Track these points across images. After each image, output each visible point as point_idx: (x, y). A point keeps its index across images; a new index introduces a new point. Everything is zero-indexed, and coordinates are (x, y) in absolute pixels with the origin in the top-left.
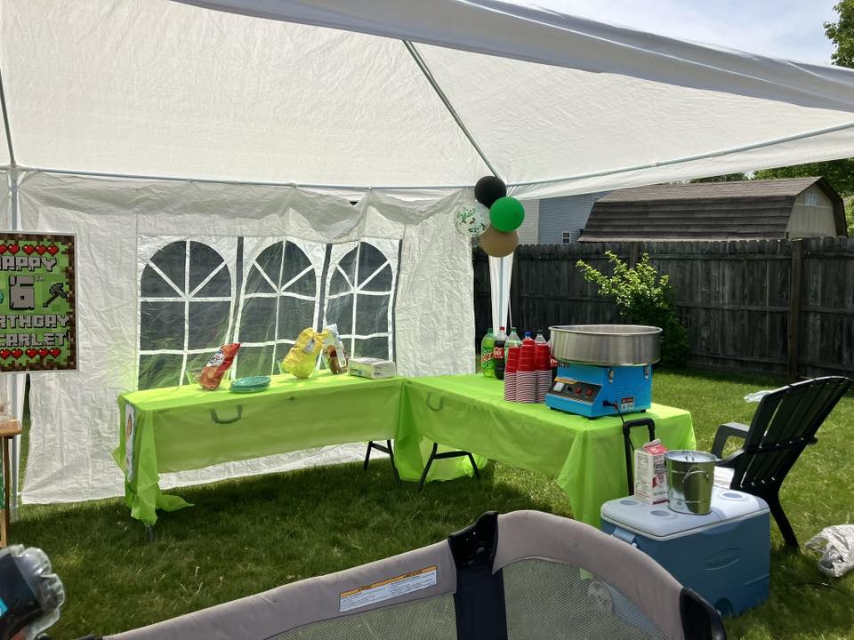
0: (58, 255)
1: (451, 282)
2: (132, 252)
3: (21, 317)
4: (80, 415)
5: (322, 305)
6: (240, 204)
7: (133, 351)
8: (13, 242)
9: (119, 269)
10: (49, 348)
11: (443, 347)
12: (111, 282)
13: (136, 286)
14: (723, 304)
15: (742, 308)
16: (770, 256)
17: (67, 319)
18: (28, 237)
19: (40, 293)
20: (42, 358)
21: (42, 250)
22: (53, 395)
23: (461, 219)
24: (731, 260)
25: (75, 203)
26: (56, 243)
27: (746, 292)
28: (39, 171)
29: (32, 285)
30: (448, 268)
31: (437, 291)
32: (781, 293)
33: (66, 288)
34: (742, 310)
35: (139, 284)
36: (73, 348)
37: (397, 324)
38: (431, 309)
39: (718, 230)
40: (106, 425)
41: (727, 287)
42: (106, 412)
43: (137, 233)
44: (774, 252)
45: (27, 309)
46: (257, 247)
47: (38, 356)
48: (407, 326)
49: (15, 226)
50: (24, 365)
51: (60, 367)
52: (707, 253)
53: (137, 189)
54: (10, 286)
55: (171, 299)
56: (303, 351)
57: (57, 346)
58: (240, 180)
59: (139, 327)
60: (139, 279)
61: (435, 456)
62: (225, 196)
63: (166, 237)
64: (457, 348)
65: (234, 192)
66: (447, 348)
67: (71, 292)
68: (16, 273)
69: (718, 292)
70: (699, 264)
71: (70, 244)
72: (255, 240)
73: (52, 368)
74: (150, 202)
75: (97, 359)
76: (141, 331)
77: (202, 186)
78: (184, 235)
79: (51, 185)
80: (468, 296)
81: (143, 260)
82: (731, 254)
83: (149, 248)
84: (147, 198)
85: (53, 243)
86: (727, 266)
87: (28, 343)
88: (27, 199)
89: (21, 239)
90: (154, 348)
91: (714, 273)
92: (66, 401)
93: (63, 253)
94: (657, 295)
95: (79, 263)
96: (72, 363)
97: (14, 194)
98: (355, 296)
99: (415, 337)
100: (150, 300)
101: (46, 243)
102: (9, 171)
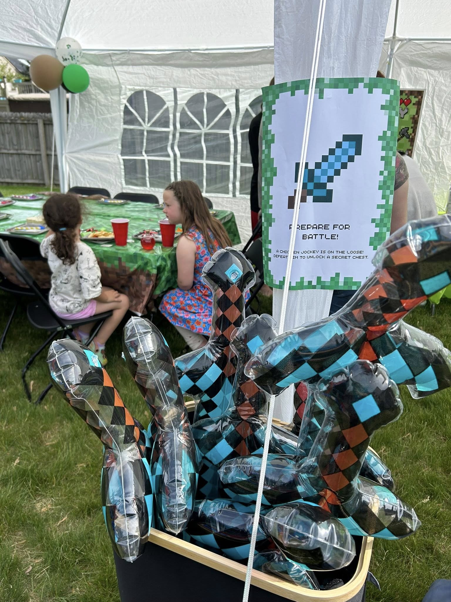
0: (410, 106)
12: (442, 127)
25: (429, 64)
26: (410, 97)
28: (410, 40)
33: (410, 131)
67: (413, 134)
71: (420, 97)
79: (416, 51)
85: (408, 97)
88: (398, 63)
93: (414, 104)
95: (424, 112)
97: (391, 59)
101: (404, 97)
102: (390, 42)
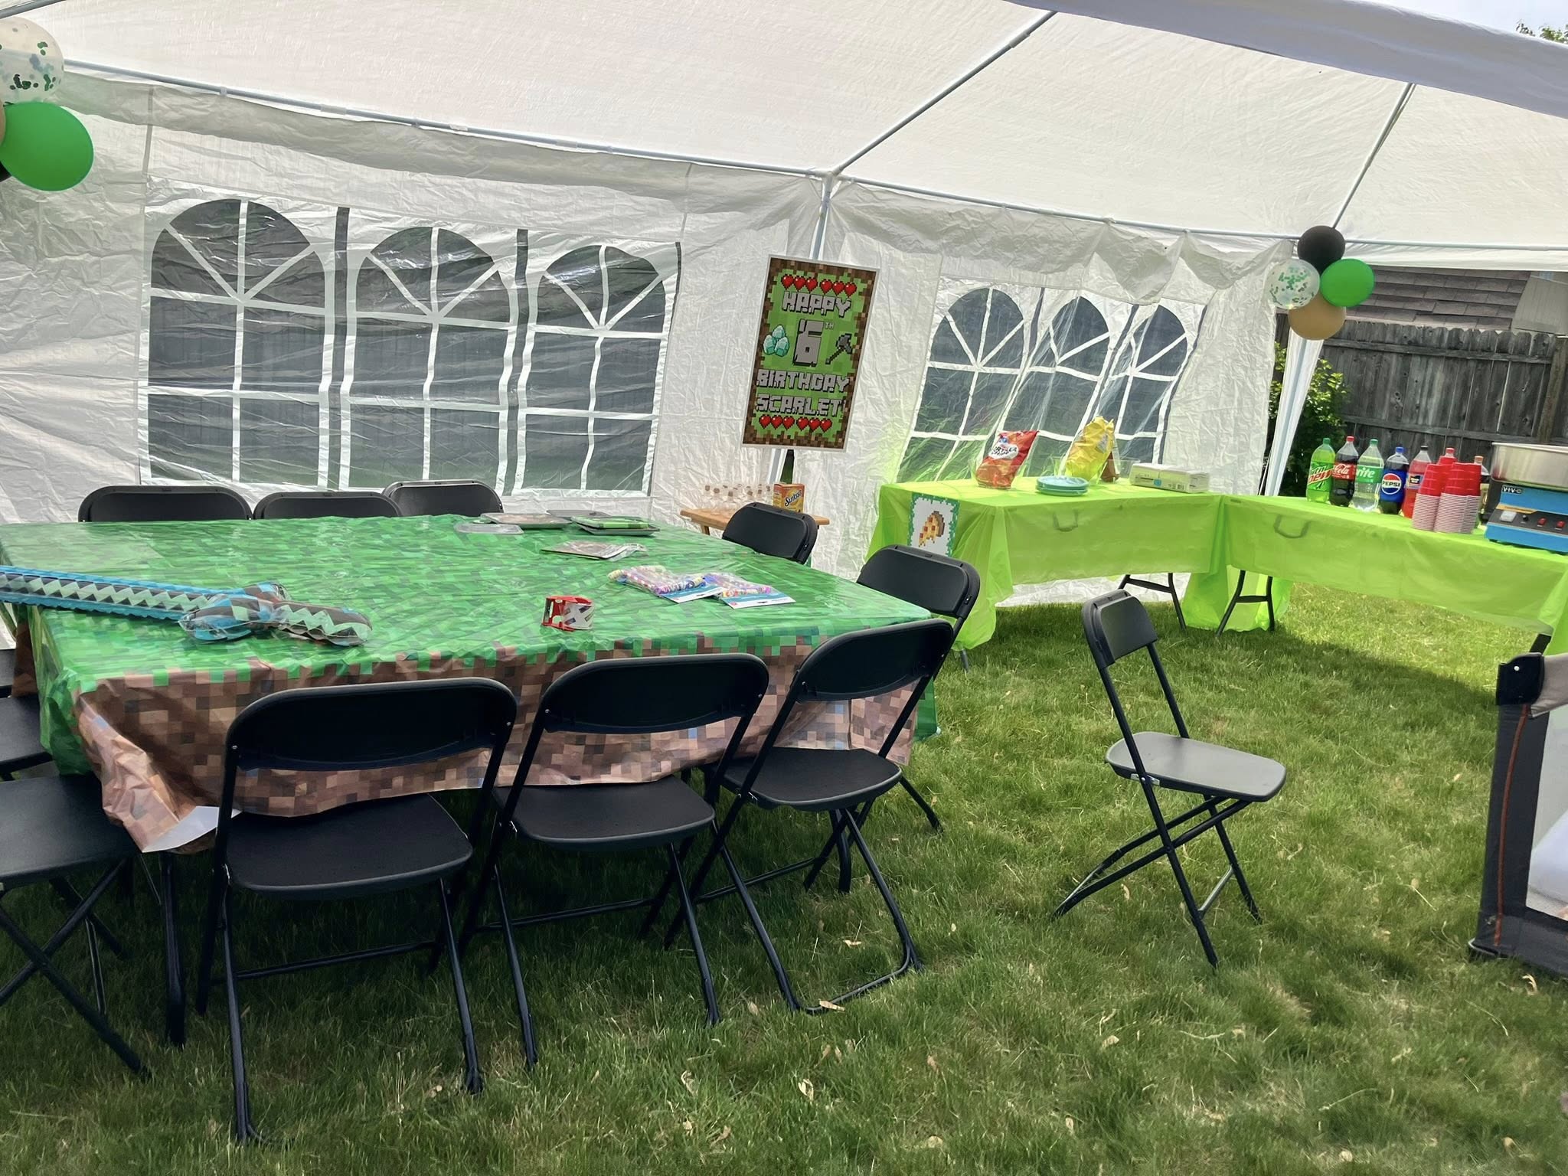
0: (855, 296)
1: (1245, 368)
2: (930, 299)
3: (801, 375)
4: (837, 509)
5: (1102, 387)
6: (1051, 242)
7: (905, 431)
8: (811, 275)
9: (913, 321)
10: (821, 418)
11: (1224, 461)
12: (902, 338)
13: (928, 344)
14: (1424, 424)
15: (1456, 433)
16: (1516, 358)
17: (847, 381)
18: (829, 269)
19: (826, 345)
20: (811, 430)
21: (839, 288)
22: (811, 480)
23: (1286, 283)
24: (1448, 358)
25: (885, 227)
26: (855, 280)
27: (1467, 409)
28: (857, 181)
29: (820, 334)
30: (1245, 349)
31: (1229, 380)
32: (1523, 414)
33: (854, 341)
34: (1454, 437)
35: (931, 342)
36: (845, 420)
37: (1171, 421)
38: (1217, 405)
39: (1399, 305)
40: (858, 524)
41: (1435, 400)
42: (861, 508)
43: (940, 274)
44: (1522, 352)
45: (808, 365)
46: (1056, 303)
47: (808, 428)
48: (1183, 426)
49: (816, 254)
50: (792, 438)
51: (828, 445)
52: (1410, 343)
53: (950, 214)
54: (799, 332)
55: (960, 367)
56: (1096, 449)
57: (829, 417)
58: (1055, 211)
59: (920, 399)
60: (932, 336)
61: (1238, 598)
62: (1036, 231)
63: (968, 282)
64: (1241, 462)
65: (1045, 225)
66: (1228, 461)
67: (858, 347)
68: (808, 317)
69: (1418, 407)
70: (1394, 360)
71: (870, 282)
72: (1056, 293)
73: (819, 446)
74: (959, 233)
75: (869, 438)
76: (922, 405)
77: (1016, 215)
78: (989, 281)
79: (864, 201)
80: (1265, 390)
81: (941, 312)
82: (1450, 348)
83: (949, 295)
84: (957, 227)
85: (852, 280)
86: (1441, 367)
87: (801, 411)
88: (837, 219)
89: (821, 271)
90: (927, 430)
91: (1416, 375)
92: (825, 490)
93: (860, 294)
94: (1322, 403)
95: (875, 310)
96: (840, 440)
97: (825, 210)
98: (1130, 380)
99: (1192, 442)
100: (939, 365)
101: (845, 279)
102: (825, 180)
